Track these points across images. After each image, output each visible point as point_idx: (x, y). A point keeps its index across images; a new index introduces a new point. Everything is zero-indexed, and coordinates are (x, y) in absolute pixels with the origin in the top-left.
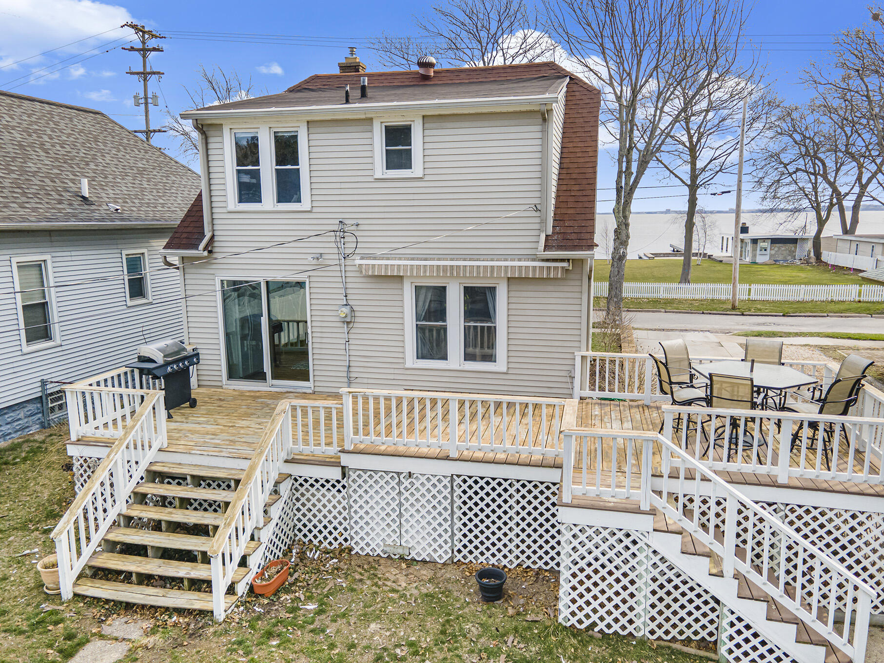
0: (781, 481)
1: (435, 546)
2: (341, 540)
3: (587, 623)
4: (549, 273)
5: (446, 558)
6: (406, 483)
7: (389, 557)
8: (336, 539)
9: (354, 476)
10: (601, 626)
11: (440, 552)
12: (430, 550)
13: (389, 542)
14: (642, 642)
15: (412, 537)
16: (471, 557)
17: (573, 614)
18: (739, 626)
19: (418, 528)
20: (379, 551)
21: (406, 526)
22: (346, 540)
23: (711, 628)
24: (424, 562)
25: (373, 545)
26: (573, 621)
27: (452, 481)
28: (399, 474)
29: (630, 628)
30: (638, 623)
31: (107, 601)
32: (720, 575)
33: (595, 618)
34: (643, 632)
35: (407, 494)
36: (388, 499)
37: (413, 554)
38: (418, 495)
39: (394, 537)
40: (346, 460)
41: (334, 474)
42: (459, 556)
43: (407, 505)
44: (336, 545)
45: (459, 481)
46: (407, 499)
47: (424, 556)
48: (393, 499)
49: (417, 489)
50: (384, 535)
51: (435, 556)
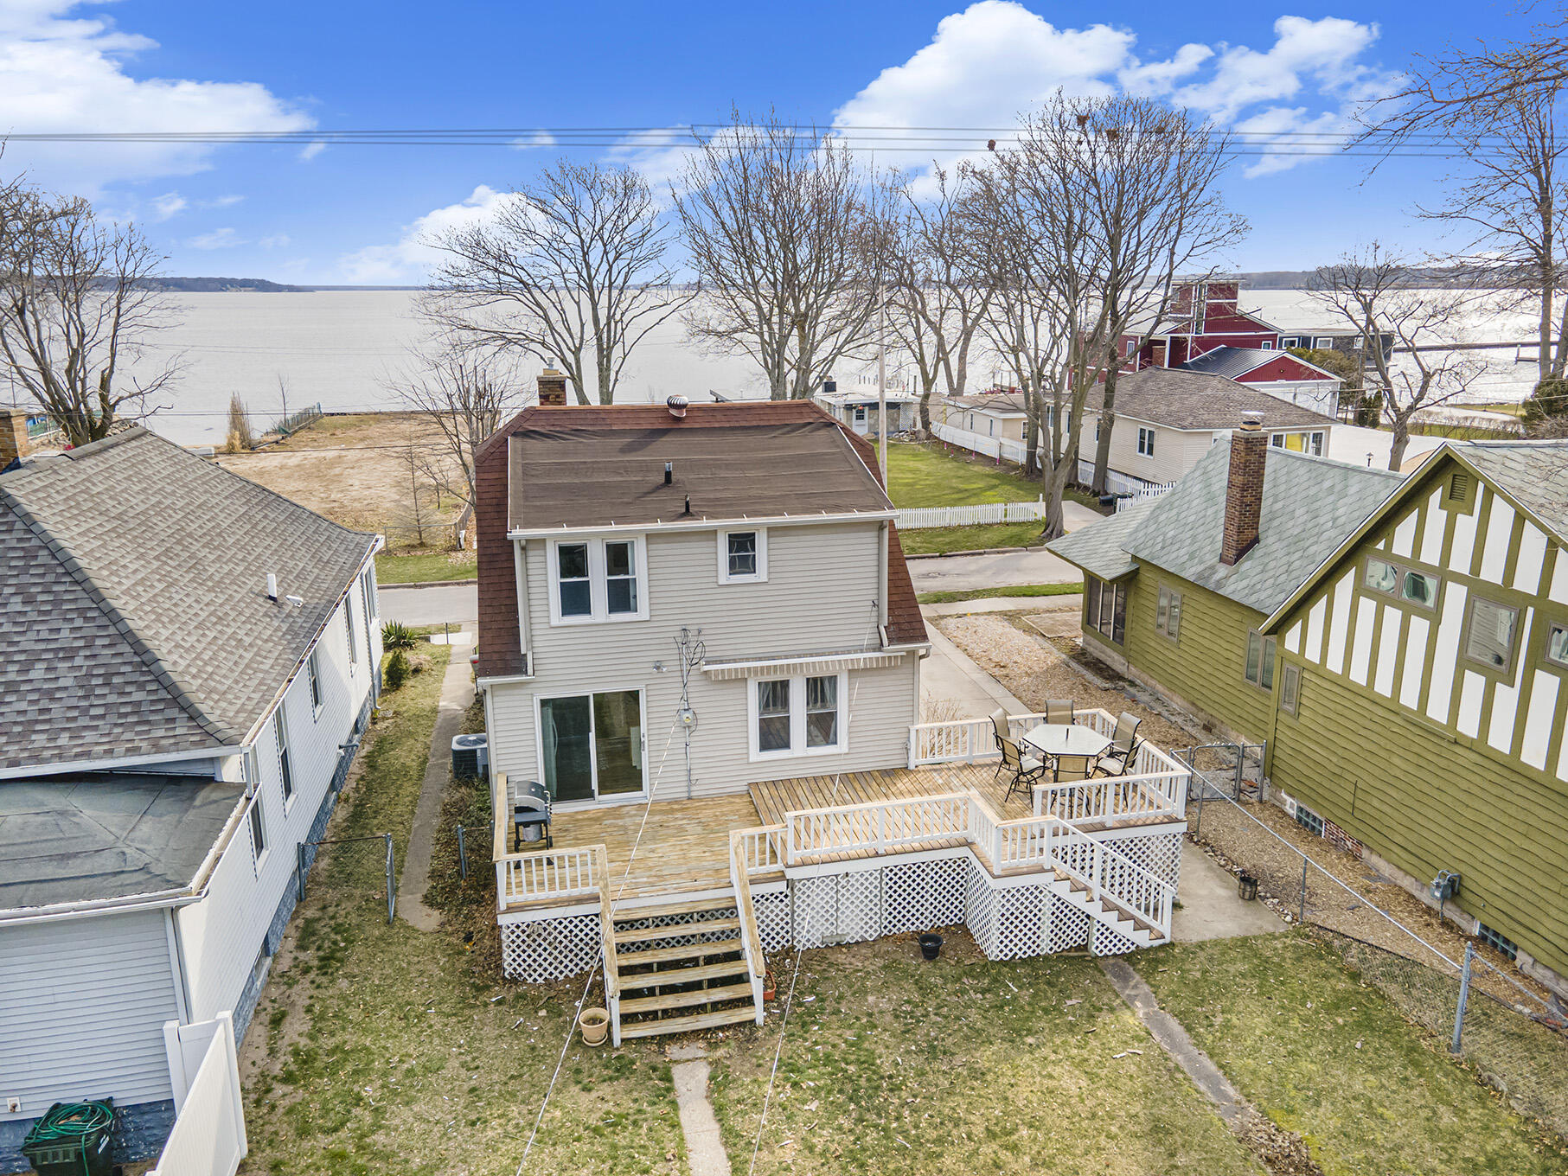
0: (1108, 825)
1: (866, 928)
2: (783, 942)
3: (1011, 955)
5: (875, 935)
6: (843, 882)
7: (827, 946)
8: (778, 943)
9: (799, 885)
10: (1020, 954)
11: (871, 931)
12: (862, 932)
13: (827, 933)
14: (1046, 958)
15: (848, 925)
16: (894, 930)
17: (1001, 951)
18: (1103, 930)
19: (853, 916)
20: (818, 944)
21: (842, 917)
22: (788, 941)
23: (1084, 936)
24: (857, 943)
25: (813, 940)
26: (1001, 956)
27: (881, 874)
28: (837, 876)
29: (1038, 951)
30: (1043, 945)
32: (1092, 900)
33: (1016, 950)
34: (1047, 950)
35: (843, 891)
36: (827, 898)
37: (848, 939)
38: (852, 890)
39: (832, 928)
40: (790, 874)
41: (781, 886)
42: (885, 931)
43: (843, 900)
44: (779, 947)
45: (887, 871)
46: (843, 895)
47: (857, 938)
48: (832, 897)
49: (853, 885)
50: (822, 929)
51: (867, 936)
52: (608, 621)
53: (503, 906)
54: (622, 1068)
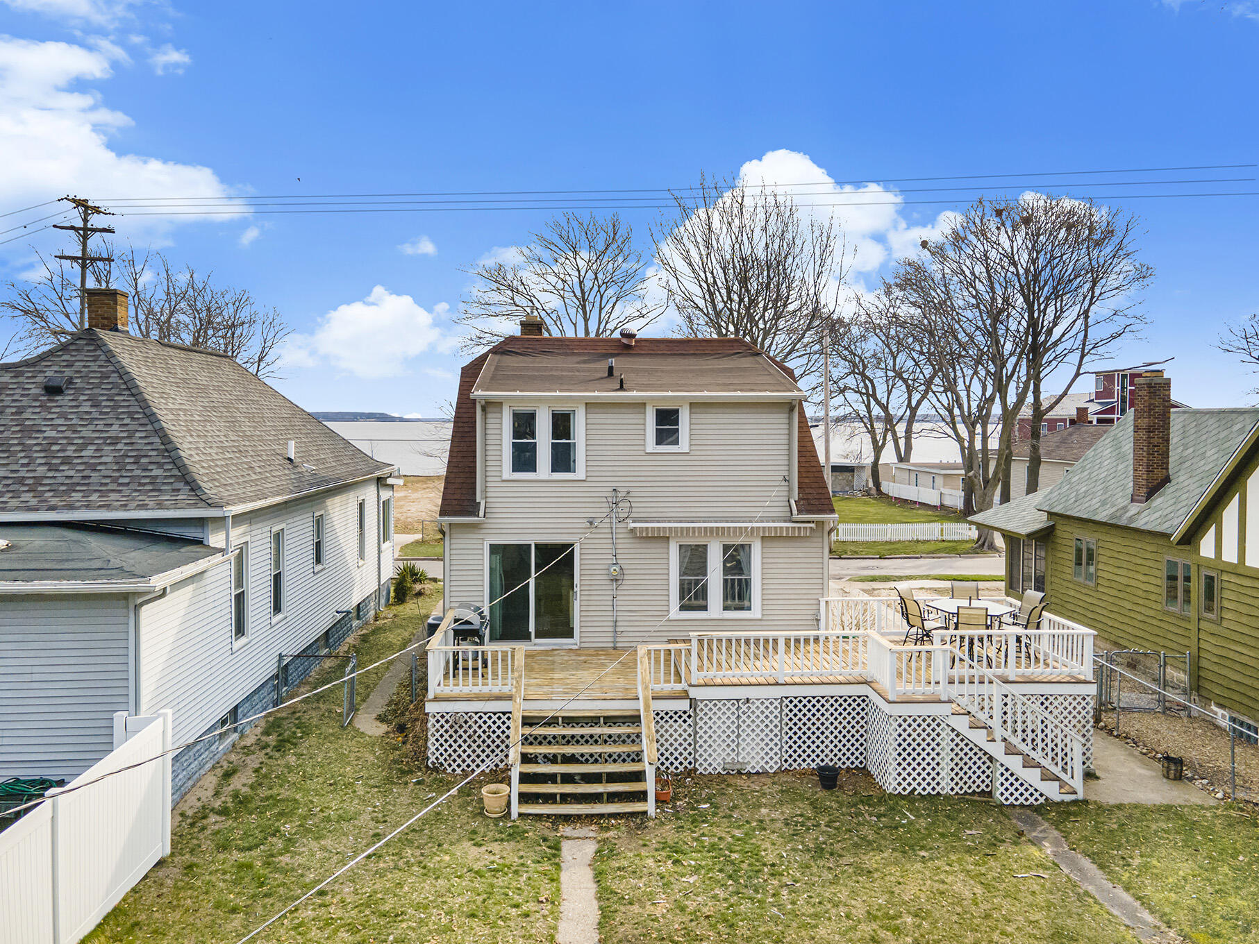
0: (1011, 679)
1: (767, 758)
2: (686, 763)
3: (909, 789)
4: (799, 532)
5: (776, 767)
6: (744, 708)
7: (728, 773)
8: (681, 763)
9: (701, 705)
10: (919, 790)
11: (772, 763)
12: (762, 763)
13: (729, 760)
14: (947, 797)
15: (748, 753)
16: (795, 765)
17: (899, 784)
18: (1007, 775)
19: (753, 745)
20: (719, 769)
21: (743, 745)
22: (690, 763)
23: (987, 781)
24: (758, 773)
25: (714, 765)
26: (900, 789)
27: (781, 703)
28: (738, 700)
29: (938, 789)
30: (943, 784)
31: (549, 816)
32: (993, 740)
33: (914, 784)
34: (947, 790)
35: (744, 717)
36: (728, 723)
37: (749, 768)
38: (753, 717)
39: (733, 755)
40: (693, 693)
41: (684, 705)
42: (786, 765)
43: (744, 726)
44: (681, 768)
45: (787, 702)
46: (744, 722)
47: (758, 768)
48: (733, 722)
49: (753, 712)
50: (724, 755)
51: (767, 767)
52: (551, 478)
53: (431, 695)
54: (515, 835)
